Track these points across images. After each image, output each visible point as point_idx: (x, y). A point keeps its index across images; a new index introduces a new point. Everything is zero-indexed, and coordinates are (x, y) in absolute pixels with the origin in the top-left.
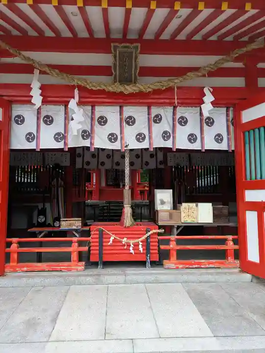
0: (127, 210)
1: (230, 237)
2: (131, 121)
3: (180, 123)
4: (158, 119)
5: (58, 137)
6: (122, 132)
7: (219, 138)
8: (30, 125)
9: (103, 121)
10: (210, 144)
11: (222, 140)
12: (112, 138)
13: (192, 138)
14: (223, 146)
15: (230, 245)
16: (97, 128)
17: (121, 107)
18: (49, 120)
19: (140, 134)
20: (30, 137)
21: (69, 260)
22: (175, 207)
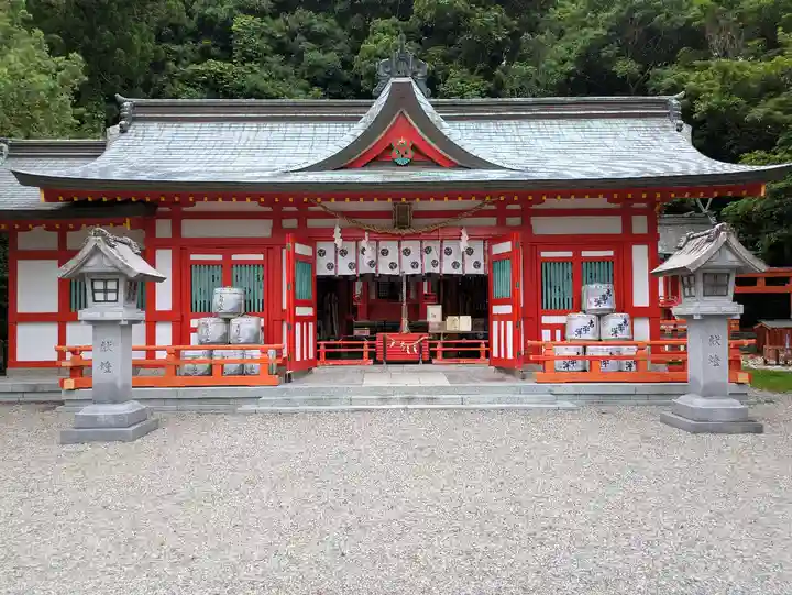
0: (405, 322)
1: (483, 342)
2: (407, 252)
3: (446, 253)
4: (428, 250)
5: (351, 266)
6: (400, 261)
7: (477, 265)
8: (329, 258)
9: (385, 253)
10: (470, 270)
11: (479, 266)
12: (393, 266)
13: (455, 265)
14: (481, 271)
15: (483, 348)
16: (381, 258)
17: (399, 241)
18: (344, 253)
19: (414, 263)
20: (330, 266)
21: (362, 358)
22: (444, 319)
